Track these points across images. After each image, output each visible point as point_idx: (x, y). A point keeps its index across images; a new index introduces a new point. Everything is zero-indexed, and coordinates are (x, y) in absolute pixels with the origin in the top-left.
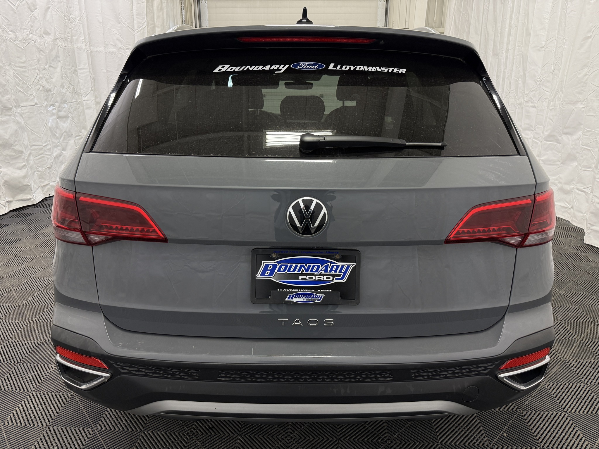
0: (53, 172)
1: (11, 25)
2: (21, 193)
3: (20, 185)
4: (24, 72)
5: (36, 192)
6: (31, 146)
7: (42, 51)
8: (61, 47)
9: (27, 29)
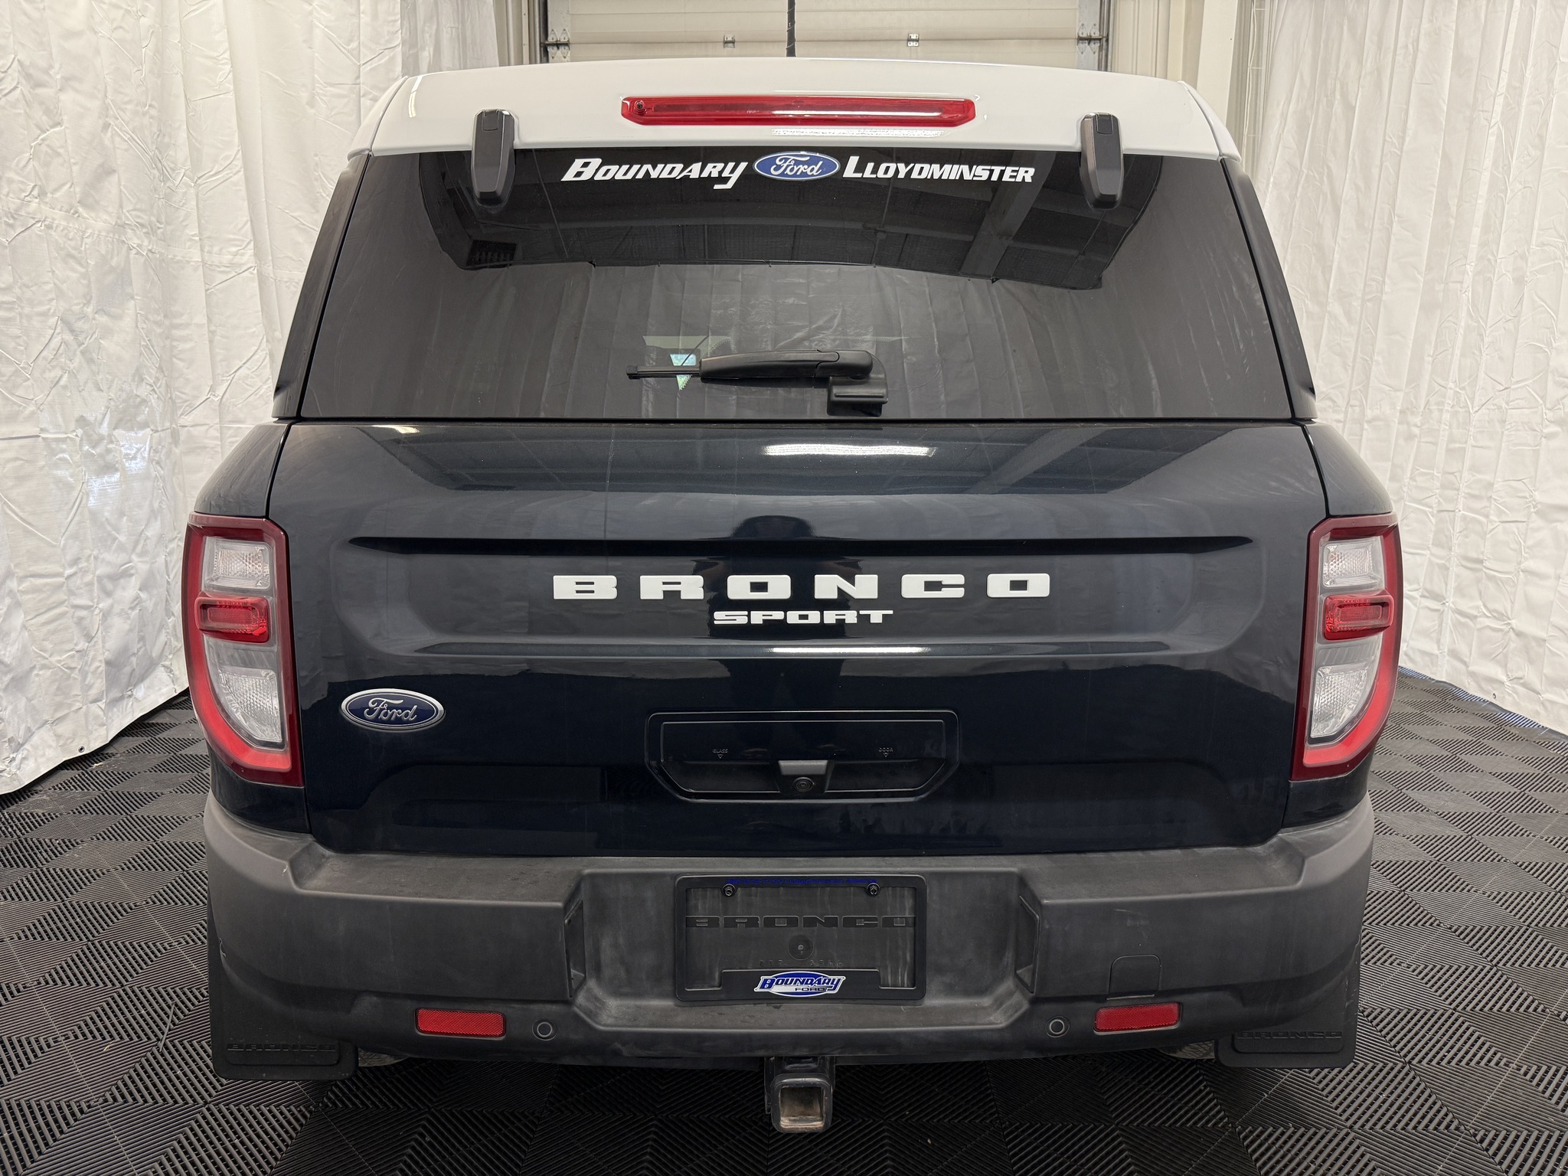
5: (27, 746)
7: (73, 257)
8: (138, 253)
9: (22, 182)
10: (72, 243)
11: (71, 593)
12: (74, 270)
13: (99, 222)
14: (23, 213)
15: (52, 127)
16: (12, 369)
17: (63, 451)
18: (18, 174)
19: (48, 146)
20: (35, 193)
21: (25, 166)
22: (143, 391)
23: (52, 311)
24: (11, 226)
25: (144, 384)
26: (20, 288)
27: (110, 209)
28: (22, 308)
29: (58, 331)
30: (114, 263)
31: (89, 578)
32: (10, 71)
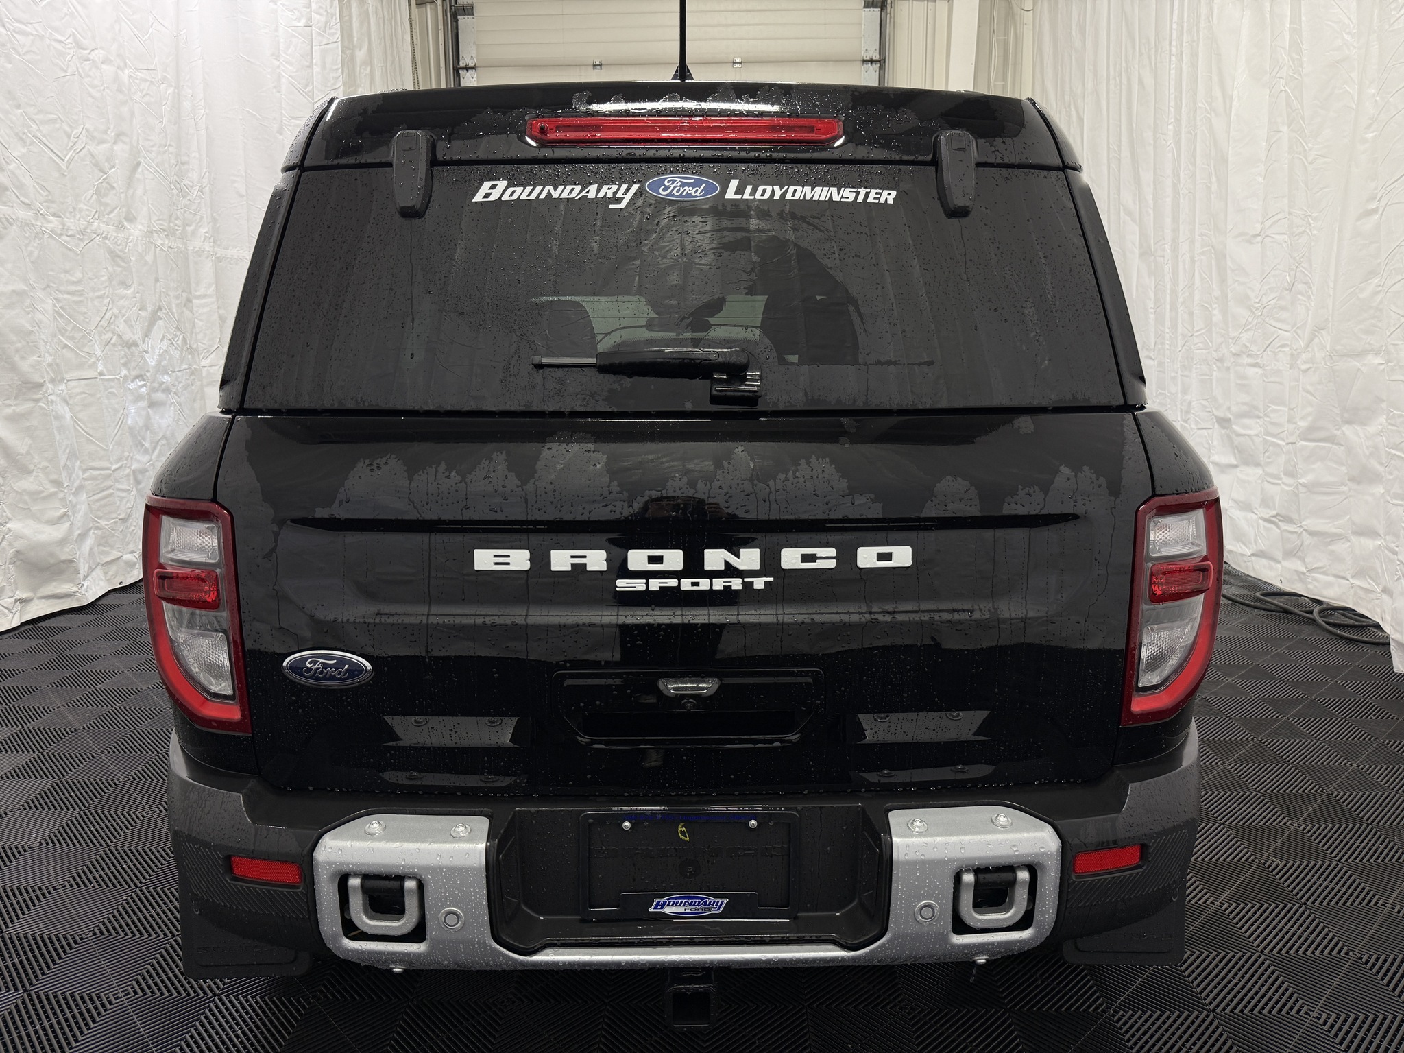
0: (130, 530)
1: (53, 202)
2: (54, 580)
3: (52, 561)
4: (77, 303)
5: (89, 578)
6: (85, 471)
7: (119, 257)
8: (161, 250)
9: (88, 210)
10: (120, 248)
11: (117, 481)
12: (119, 266)
13: (136, 231)
14: (89, 231)
16: (81, 334)
17: (112, 387)
18: (85, 205)
20: (96, 216)
21: (90, 199)
27: (143, 221)
31: (127, 471)
32: (81, 137)
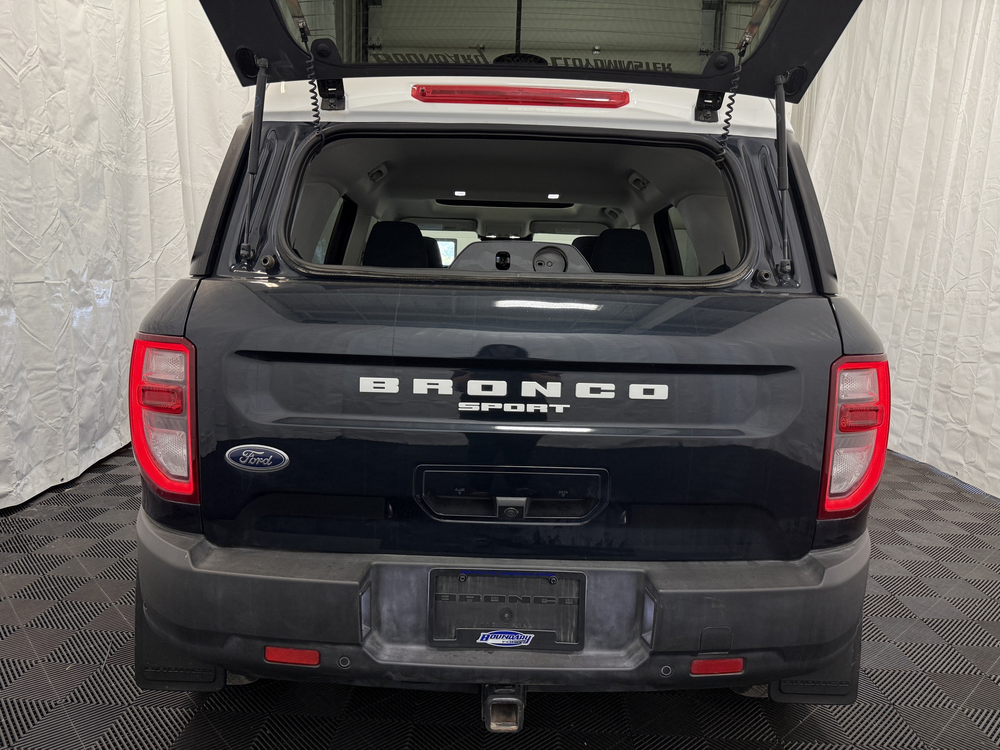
15: (59, 90)
19: (56, 102)
22: (109, 255)
23: (54, 204)
24: (32, 151)
25: (110, 251)
26: (36, 189)
28: (36, 202)
29: (57, 217)
30: (94, 175)
